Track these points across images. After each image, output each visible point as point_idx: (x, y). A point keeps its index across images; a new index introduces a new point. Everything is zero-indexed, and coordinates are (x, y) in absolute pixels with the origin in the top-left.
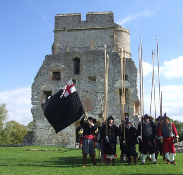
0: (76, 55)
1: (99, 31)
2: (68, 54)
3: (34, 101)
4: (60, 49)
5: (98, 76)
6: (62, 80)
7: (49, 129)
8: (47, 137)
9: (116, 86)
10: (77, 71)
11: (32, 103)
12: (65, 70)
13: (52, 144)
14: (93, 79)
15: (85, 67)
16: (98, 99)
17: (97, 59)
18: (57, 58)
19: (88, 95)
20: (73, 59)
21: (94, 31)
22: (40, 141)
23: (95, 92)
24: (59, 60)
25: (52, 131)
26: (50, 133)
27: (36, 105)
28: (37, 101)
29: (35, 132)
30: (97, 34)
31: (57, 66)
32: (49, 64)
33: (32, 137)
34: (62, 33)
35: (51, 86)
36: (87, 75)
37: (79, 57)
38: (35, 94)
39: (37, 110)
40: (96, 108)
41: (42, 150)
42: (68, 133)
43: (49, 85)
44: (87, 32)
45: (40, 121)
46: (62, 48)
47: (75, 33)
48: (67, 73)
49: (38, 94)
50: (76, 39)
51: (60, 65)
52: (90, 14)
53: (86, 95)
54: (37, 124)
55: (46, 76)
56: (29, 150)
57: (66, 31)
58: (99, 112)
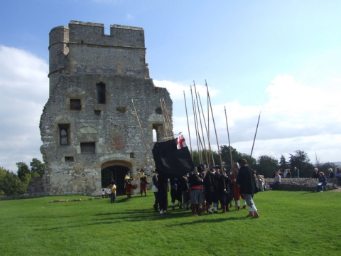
0: (101, 79)
1: (128, 51)
2: (90, 76)
3: (45, 137)
4: (78, 69)
5: (128, 107)
6: (83, 110)
7: (68, 173)
8: (66, 183)
9: (150, 120)
10: (102, 99)
11: (43, 140)
12: (86, 97)
13: (73, 192)
14: (121, 110)
15: (112, 95)
16: (129, 135)
17: (127, 86)
18: (76, 80)
19: (117, 131)
20: (97, 84)
21: (121, 50)
22: (56, 189)
23: (126, 127)
24: (78, 84)
25: (72, 175)
26: (71, 177)
27: (49, 143)
28: (49, 137)
29: (49, 177)
30: (125, 55)
31: (77, 91)
32: (66, 89)
33: (41, 184)
34: (80, 48)
35: (69, 118)
36: (115, 105)
37: (105, 81)
38: (47, 127)
39: (51, 148)
40: (127, 146)
41: (75, 200)
42: (93, 177)
43: (66, 116)
44: (113, 50)
45: (56, 162)
46: (79, 68)
47: (96, 49)
48: (90, 101)
49: (51, 127)
50: (98, 57)
51: (80, 90)
52: (116, 27)
53: (114, 130)
54: (51, 167)
55: (61, 103)
56: (58, 201)
57: (85, 46)
58: (130, 151)
